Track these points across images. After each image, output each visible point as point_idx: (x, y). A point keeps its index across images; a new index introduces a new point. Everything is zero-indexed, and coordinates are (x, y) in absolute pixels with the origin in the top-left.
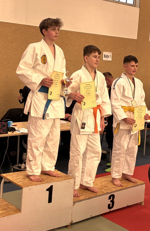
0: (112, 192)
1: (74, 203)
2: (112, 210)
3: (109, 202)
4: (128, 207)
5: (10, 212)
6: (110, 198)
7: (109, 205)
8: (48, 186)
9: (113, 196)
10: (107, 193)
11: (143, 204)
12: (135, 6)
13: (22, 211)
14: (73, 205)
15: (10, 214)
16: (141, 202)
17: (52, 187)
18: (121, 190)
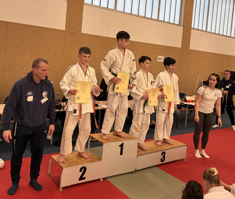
0: (164, 150)
1: (138, 156)
2: (163, 162)
3: (161, 157)
4: (175, 161)
5: (94, 160)
6: (162, 154)
7: (162, 159)
8: (120, 143)
9: (164, 153)
10: (161, 151)
11: (185, 160)
12: (180, 26)
13: (102, 160)
14: (137, 158)
15: (94, 161)
16: (184, 159)
17: (123, 144)
18: (170, 149)
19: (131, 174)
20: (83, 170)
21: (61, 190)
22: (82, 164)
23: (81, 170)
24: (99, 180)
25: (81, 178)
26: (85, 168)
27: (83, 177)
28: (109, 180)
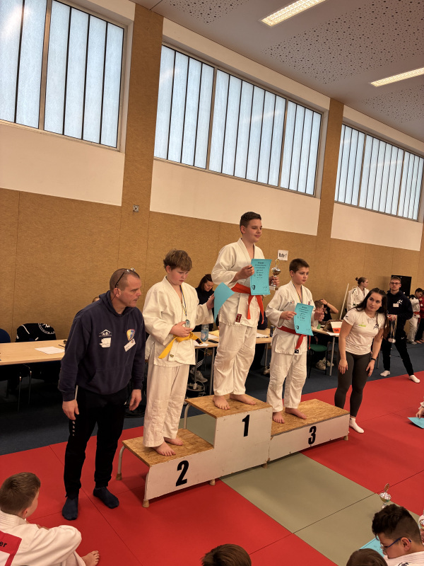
0: (313, 424)
1: (272, 436)
2: (313, 445)
3: (310, 435)
4: (331, 442)
5: (201, 448)
6: (311, 431)
7: (310, 439)
8: (244, 416)
9: (315, 428)
10: (308, 425)
11: (347, 439)
12: (315, 197)
13: (215, 446)
14: (271, 440)
15: (201, 450)
16: (345, 437)
17: (248, 416)
18: (323, 421)
19: (261, 470)
20: (183, 466)
21: (147, 505)
22: (181, 456)
23: (179, 468)
24: (209, 482)
25: (180, 481)
26: (186, 463)
27: (183, 479)
28: (225, 481)
